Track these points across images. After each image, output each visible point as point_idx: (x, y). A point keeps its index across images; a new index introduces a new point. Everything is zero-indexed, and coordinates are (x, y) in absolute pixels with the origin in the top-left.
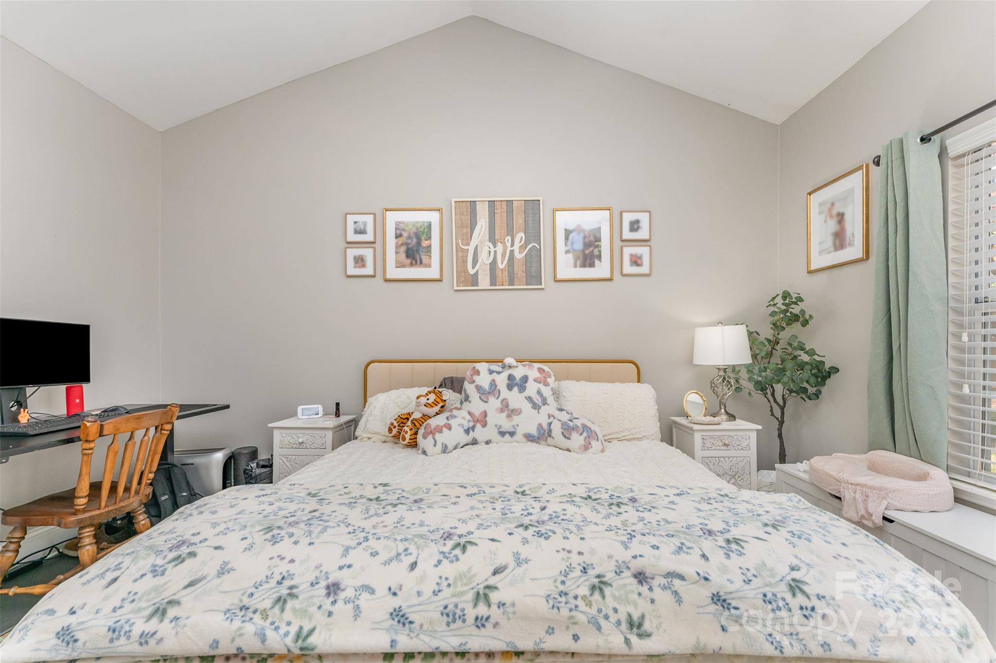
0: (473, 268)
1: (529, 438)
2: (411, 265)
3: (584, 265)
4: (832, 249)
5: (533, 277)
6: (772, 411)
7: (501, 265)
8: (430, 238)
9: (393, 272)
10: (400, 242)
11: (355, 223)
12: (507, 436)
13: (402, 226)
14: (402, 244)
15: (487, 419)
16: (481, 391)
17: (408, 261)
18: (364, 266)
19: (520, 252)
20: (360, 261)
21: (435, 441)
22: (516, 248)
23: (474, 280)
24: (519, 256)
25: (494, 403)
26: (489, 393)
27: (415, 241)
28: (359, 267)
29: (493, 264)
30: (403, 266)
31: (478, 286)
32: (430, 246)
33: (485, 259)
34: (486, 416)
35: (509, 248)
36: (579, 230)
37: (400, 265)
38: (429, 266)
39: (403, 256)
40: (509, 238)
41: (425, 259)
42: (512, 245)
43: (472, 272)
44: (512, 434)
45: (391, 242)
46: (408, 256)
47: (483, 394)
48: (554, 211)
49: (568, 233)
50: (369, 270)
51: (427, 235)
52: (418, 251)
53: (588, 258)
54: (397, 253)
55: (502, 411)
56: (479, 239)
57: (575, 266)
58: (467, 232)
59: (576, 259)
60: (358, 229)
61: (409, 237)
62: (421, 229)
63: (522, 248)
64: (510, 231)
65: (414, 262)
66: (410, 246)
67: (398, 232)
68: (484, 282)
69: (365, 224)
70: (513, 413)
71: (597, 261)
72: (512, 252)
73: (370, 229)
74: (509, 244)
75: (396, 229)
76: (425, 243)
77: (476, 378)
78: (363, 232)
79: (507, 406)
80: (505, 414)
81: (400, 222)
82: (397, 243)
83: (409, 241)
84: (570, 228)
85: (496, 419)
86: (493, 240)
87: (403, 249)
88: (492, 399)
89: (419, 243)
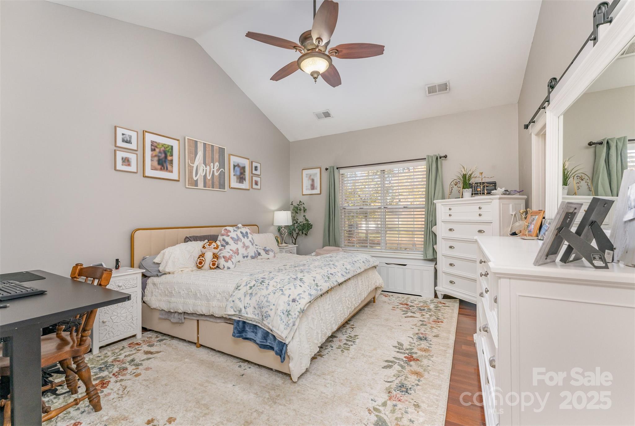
0: (196, 177)
1: (253, 258)
2: (161, 169)
3: (240, 182)
4: (310, 189)
5: (222, 186)
7: (209, 177)
8: (172, 155)
9: (149, 172)
10: (154, 154)
11: (123, 134)
12: (246, 258)
13: (155, 144)
14: (156, 156)
15: (239, 251)
16: (234, 240)
17: (159, 167)
18: (129, 165)
19: (217, 173)
20: (126, 161)
21: (233, 262)
22: (216, 168)
23: (196, 183)
24: (216, 174)
25: (240, 244)
26: (238, 240)
27: (163, 155)
28: (126, 165)
29: (205, 176)
30: (156, 169)
31: (197, 186)
32: (172, 161)
33: (201, 173)
34: (238, 250)
35: (212, 170)
36: (238, 165)
37: (154, 168)
38: (172, 172)
39: (156, 163)
40: (212, 164)
41: (169, 167)
42: (214, 168)
43: (195, 179)
44: (247, 257)
45: (148, 153)
46: (159, 164)
47: (235, 241)
48: (229, 155)
49: (235, 166)
50: (133, 168)
51: (171, 153)
52: (165, 162)
53: (241, 179)
54: (152, 160)
55: (244, 247)
56: (199, 162)
57: (237, 182)
58: (193, 157)
59: (237, 178)
60: (125, 139)
61: (160, 152)
62: (168, 149)
63: (218, 170)
64: (213, 161)
65: (163, 168)
66: (161, 158)
67: (153, 147)
68: (201, 185)
69: (130, 137)
70: (247, 248)
71: (244, 181)
72: (213, 171)
73: (134, 140)
74: (212, 167)
75: (152, 145)
76: (169, 158)
77: (229, 234)
78: (129, 142)
79: (245, 245)
80: (245, 249)
81: (154, 142)
82: (152, 155)
83: (160, 155)
84: (236, 164)
85: (242, 251)
86: (205, 163)
87: (156, 159)
88: (239, 243)
89: (166, 157)
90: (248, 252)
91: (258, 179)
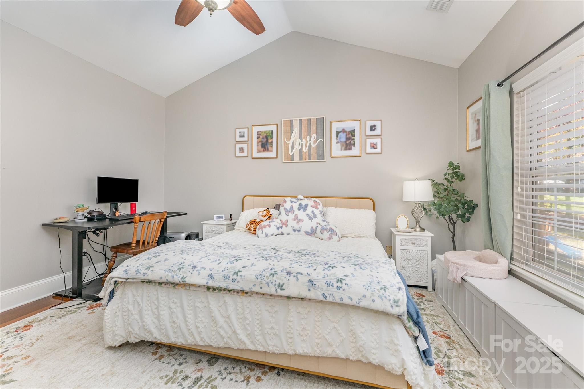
0: (292, 152)
1: (307, 233)
2: (264, 151)
3: (346, 149)
4: (476, 139)
5: (321, 156)
6: (449, 227)
7: (305, 150)
8: (272, 138)
9: (256, 155)
10: (259, 141)
11: (240, 132)
12: (297, 232)
13: (260, 133)
14: (260, 142)
15: (288, 223)
16: (286, 211)
17: (262, 149)
18: (243, 152)
19: (314, 144)
20: (241, 150)
21: (263, 232)
22: (312, 142)
23: (292, 158)
24: (313, 145)
25: (291, 216)
26: (290, 211)
27: (265, 140)
28: (241, 153)
29: (301, 150)
30: (260, 152)
31: (294, 160)
32: (272, 142)
33: (297, 148)
34: (287, 222)
35: (309, 142)
36: (344, 131)
37: (259, 151)
38: (272, 151)
39: (260, 147)
40: (309, 137)
41: (270, 148)
42: (310, 140)
43: (291, 154)
44: (299, 231)
45: (255, 140)
46: (262, 147)
47: (287, 212)
48: (331, 122)
49: (338, 133)
50: (245, 154)
51: (271, 137)
52: (267, 144)
53: (348, 144)
54: (257, 145)
55: (295, 220)
56: (295, 138)
57: (342, 150)
58: (289, 135)
59: (342, 146)
60: (241, 135)
61: (263, 138)
62: (268, 134)
63: (315, 142)
64: (309, 134)
65: (265, 150)
66: (263, 142)
67: (258, 136)
68: (297, 159)
69: (244, 133)
70: (299, 221)
71: (353, 147)
72: (310, 143)
73: (246, 135)
74: (308, 140)
75: (257, 134)
76: (270, 141)
77: (285, 204)
78: (242, 136)
79: (297, 218)
80: (296, 221)
81: (259, 131)
82: (258, 141)
83: (263, 140)
84: (339, 131)
85: (292, 223)
86: (301, 138)
87: (260, 144)
88: (290, 214)
89: (267, 141)
90: (300, 226)
91: (377, 141)
